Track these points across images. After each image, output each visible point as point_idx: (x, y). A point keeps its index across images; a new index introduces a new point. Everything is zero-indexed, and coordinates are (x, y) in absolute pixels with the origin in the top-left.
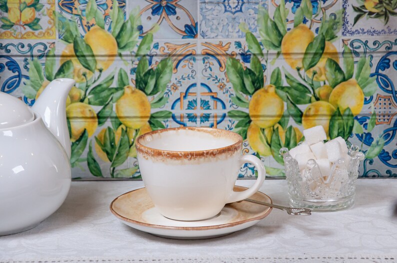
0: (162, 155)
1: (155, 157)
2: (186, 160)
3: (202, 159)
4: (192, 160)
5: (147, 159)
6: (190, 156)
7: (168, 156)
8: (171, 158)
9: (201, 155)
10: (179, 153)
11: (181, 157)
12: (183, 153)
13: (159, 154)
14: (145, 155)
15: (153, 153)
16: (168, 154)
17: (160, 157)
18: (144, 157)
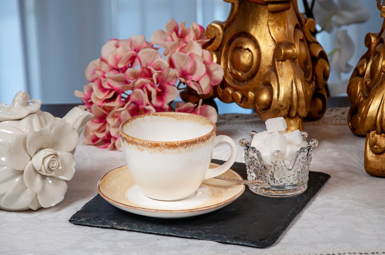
0: (160, 146)
1: (153, 148)
2: (182, 149)
3: (195, 146)
4: (188, 147)
5: (142, 150)
6: (186, 145)
7: (166, 146)
8: (169, 149)
9: (194, 142)
10: (176, 143)
11: (178, 146)
12: (179, 143)
13: (157, 145)
14: (140, 147)
15: (150, 145)
16: (166, 144)
17: (158, 148)
18: (139, 148)
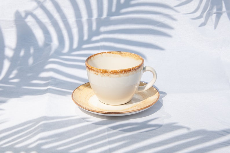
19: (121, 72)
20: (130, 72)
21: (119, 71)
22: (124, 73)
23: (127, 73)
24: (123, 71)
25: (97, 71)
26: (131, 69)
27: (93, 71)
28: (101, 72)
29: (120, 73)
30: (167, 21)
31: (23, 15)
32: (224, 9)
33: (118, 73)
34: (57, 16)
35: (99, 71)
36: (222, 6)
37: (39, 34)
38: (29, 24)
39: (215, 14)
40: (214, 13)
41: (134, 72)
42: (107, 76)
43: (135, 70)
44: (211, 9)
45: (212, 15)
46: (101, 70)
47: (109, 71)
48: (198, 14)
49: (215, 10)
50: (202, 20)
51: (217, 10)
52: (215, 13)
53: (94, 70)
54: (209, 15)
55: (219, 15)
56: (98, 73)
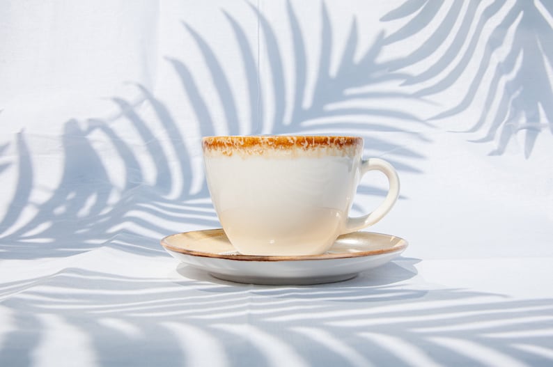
19: (300, 143)
20: (326, 147)
21: (292, 139)
22: (307, 147)
23: (316, 148)
24: (304, 142)
25: (229, 145)
26: (329, 138)
27: (219, 148)
28: (242, 143)
29: (295, 145)
30: (413, 145)
31: (84, 127)
32: (544, 120)
33: (290, 145)
34: (160, 133)
35: (235, 142)
36: (537, 113)
37: (116, 170)
38: (96, 146)
39: (524, 131)
40: (519, 127)
41: (335, 148)
42: (258, 153)
43: (338, 145)
44: (515, 116)
45: (516, 132)
46: (241, 140)
47: (262, 139)
48: (483, 132)
49: (523, 121)
50: (494, 144)
51: (529, 120)
52: (522, 128)
53: (221, 144)
54: (509, 131)
55: (533, 131)
56: (233, 150)
